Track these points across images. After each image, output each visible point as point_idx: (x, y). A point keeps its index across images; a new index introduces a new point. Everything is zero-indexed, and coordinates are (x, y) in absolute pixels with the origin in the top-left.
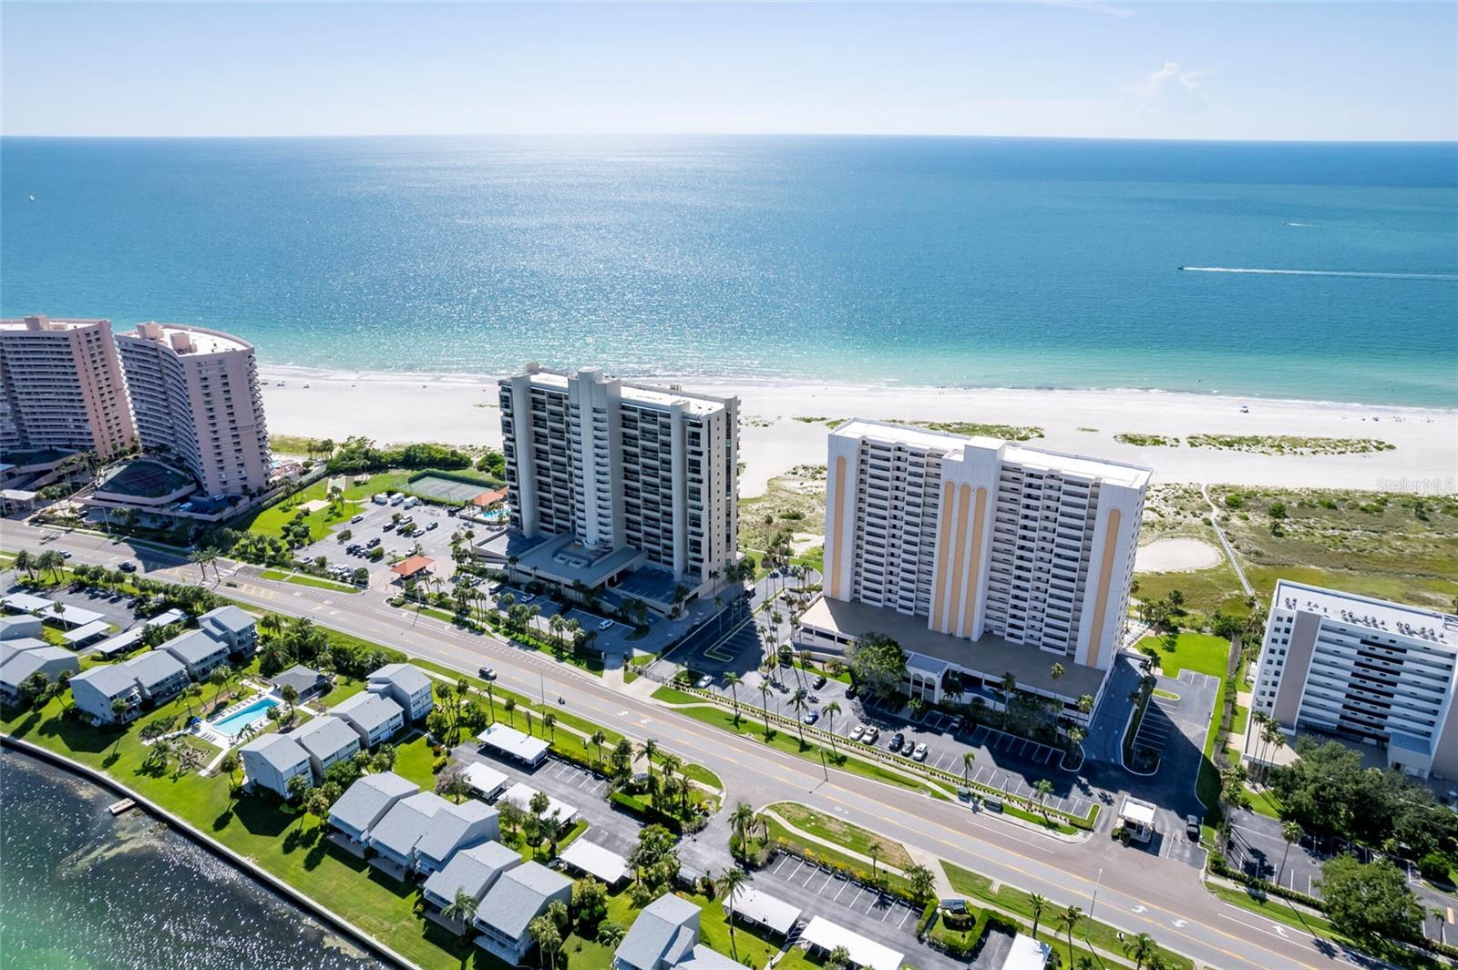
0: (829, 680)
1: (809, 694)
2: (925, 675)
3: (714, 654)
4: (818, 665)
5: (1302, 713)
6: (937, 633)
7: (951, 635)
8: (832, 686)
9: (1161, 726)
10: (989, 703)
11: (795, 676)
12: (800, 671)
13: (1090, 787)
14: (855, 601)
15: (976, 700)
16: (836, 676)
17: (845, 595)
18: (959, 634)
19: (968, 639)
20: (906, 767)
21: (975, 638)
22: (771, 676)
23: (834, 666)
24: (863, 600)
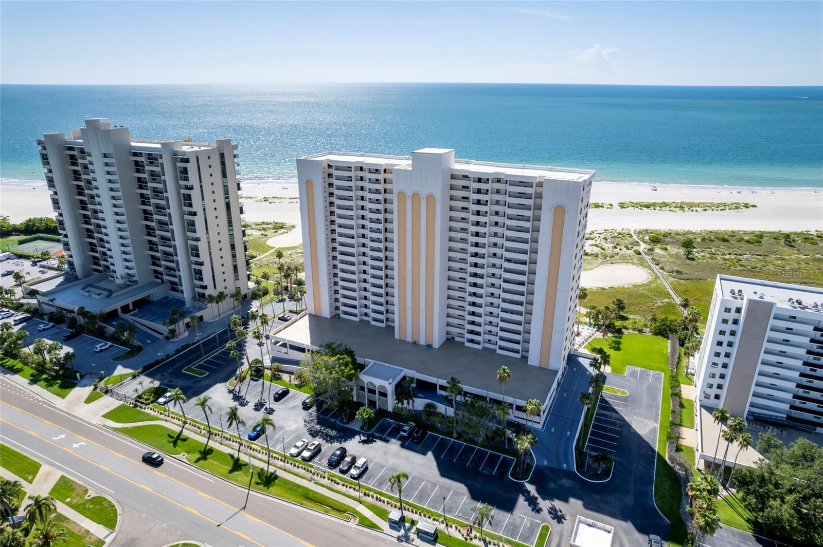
0: (292, 391)
1: (267, 406)
2: (377, 382)
3: (193, 371)
4: (286, 377)
5: (752, 405)
6: (402, 342)
7: (415, 343)
8: (293, 397)
9: (613, 424)
10: (441, 408)
11: (260, 389)
12: (267, 383)
13: (540, 500)
14: (336, 317)
15: (428, 406)
16: (299, 387)
17: (326, 312)
18: (422, 342)
19: (429, 346)
20: (340, 487)
21: (436, 344)
22: (237, 389)
23: (300, 377)
24: (343, 316)
